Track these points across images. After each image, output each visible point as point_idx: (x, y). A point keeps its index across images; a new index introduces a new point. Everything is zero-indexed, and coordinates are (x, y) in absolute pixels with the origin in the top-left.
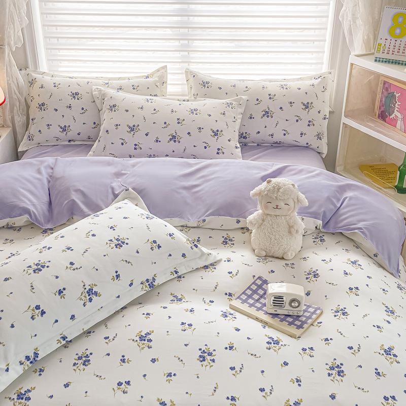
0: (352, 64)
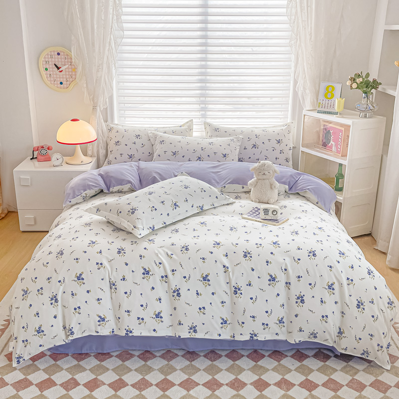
0: (305, 115)
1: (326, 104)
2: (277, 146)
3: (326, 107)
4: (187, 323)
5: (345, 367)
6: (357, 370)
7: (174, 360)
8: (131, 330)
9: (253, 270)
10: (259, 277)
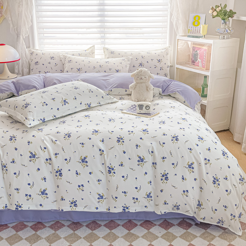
0: (178, 40)
1: (194, 30)
2: (158, 64)
3: (194, 33)
4: (68, 199)
5: (203, 234)
6: (214, 236)
7: (60, 230)
8: (21, 205)
9: (124, 152)
10: (129, 159)
